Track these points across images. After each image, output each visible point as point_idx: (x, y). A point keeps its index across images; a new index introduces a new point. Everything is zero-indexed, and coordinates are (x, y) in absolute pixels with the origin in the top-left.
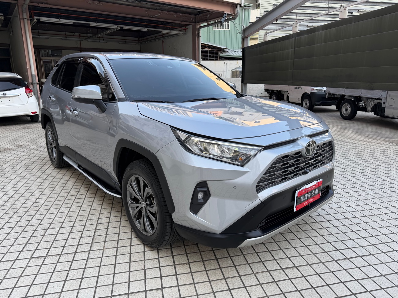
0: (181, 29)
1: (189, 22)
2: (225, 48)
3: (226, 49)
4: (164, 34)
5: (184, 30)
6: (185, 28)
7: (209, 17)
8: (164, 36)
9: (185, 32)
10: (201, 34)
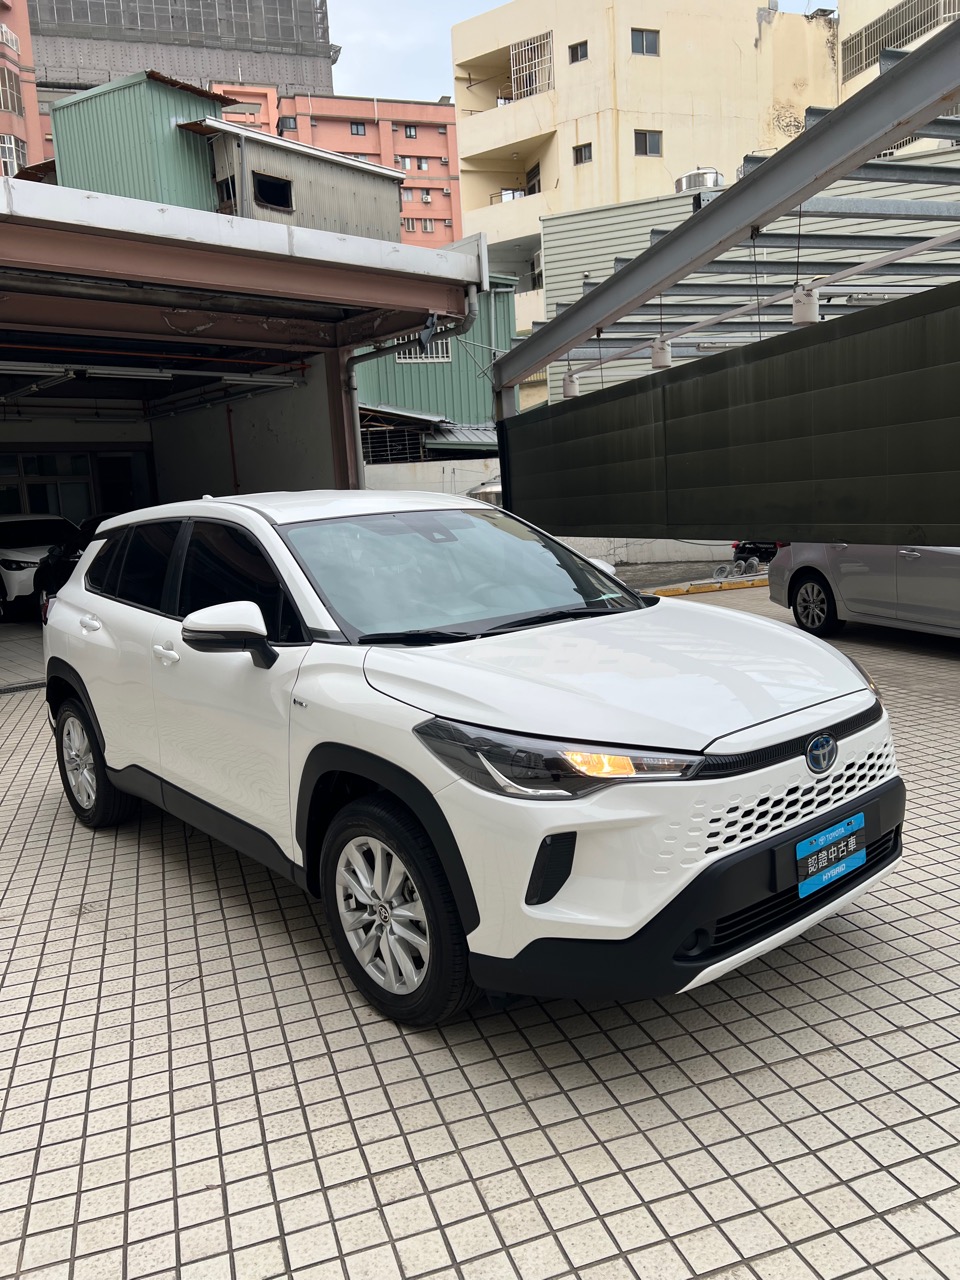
0: (287, 367)
1: (313, 345)
2: (442, 422)
3: (445, 424)
4: (231, 385)
5: (300, 371)
6: (303, 363)
7: (379, 326)
8: (230, 392)
9: (303, 376)
10: (357, 380)
